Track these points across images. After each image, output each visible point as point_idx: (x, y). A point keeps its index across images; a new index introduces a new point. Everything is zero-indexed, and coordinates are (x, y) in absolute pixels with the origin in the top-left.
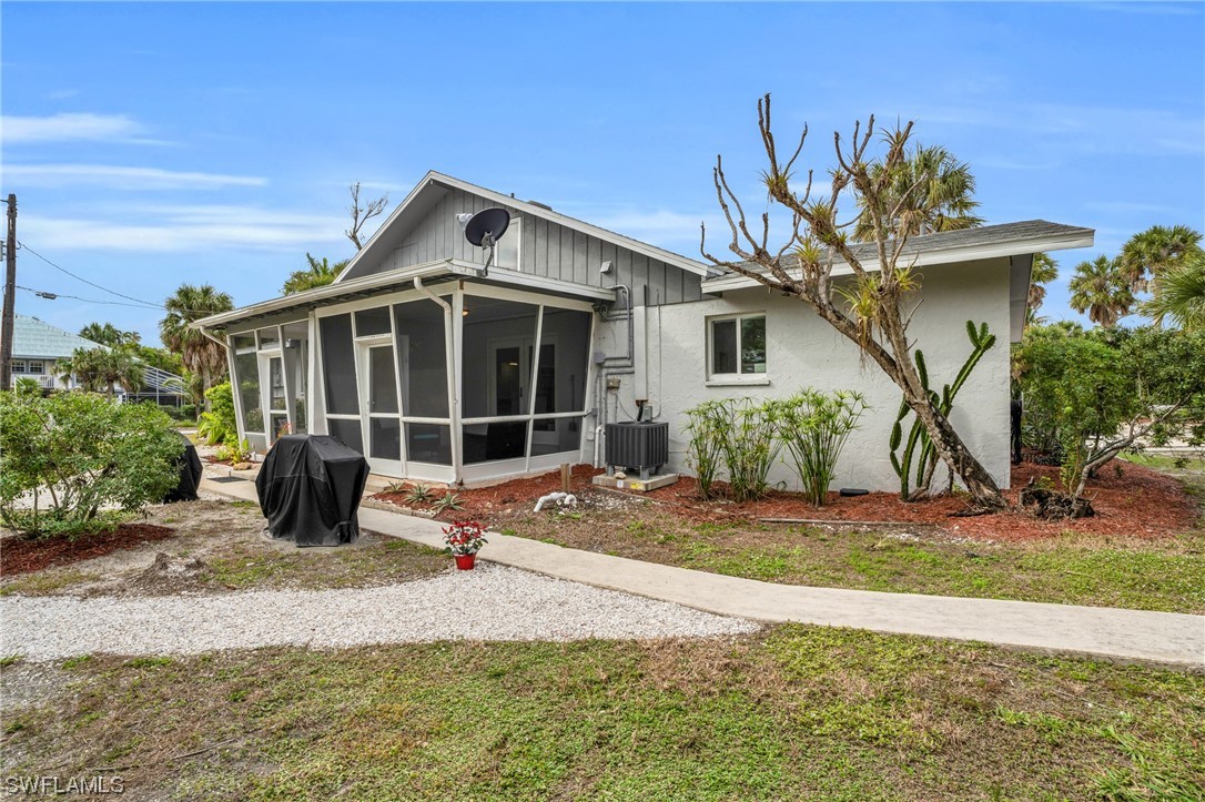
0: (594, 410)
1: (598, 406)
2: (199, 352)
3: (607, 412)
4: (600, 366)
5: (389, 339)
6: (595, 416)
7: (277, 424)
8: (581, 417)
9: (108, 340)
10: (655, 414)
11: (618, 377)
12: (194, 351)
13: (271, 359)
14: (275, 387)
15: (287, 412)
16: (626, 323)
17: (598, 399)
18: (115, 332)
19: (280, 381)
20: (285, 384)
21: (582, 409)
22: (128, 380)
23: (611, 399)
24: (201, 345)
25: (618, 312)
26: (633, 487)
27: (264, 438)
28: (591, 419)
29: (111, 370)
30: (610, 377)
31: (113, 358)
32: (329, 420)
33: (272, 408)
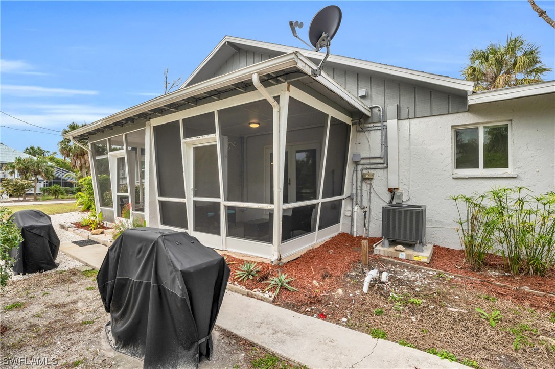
0: (352, 194)
1: (354, 191)
2: (80, 159)
3: (362, 196)
4: (357, 163)
5: (214, 139)
6: (352, 199)
7: (122, 201)
8: (341, 200)
9: (38, 154)
10: (405, 198)
11: (372, 171)
12: (77, 158)
13: (118, 158)
14: (120, 178)
15: (128, 194)
16: (379, 133)
17: (354, 187)
18: (42, 150)
19: (124, 174)
20: (127, 175)
21: (341, 194)
22: (45, 174)
23: (365, 187)
24: (81, 155)
25: (372, 125)
26: (416, 259)
27: (113, 212)
28: (348, 200)
29: (36, 169)
30: (364, 171)
31: (37, 163)
32: (160, 201)
33: (118, 192)
